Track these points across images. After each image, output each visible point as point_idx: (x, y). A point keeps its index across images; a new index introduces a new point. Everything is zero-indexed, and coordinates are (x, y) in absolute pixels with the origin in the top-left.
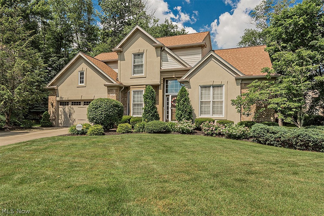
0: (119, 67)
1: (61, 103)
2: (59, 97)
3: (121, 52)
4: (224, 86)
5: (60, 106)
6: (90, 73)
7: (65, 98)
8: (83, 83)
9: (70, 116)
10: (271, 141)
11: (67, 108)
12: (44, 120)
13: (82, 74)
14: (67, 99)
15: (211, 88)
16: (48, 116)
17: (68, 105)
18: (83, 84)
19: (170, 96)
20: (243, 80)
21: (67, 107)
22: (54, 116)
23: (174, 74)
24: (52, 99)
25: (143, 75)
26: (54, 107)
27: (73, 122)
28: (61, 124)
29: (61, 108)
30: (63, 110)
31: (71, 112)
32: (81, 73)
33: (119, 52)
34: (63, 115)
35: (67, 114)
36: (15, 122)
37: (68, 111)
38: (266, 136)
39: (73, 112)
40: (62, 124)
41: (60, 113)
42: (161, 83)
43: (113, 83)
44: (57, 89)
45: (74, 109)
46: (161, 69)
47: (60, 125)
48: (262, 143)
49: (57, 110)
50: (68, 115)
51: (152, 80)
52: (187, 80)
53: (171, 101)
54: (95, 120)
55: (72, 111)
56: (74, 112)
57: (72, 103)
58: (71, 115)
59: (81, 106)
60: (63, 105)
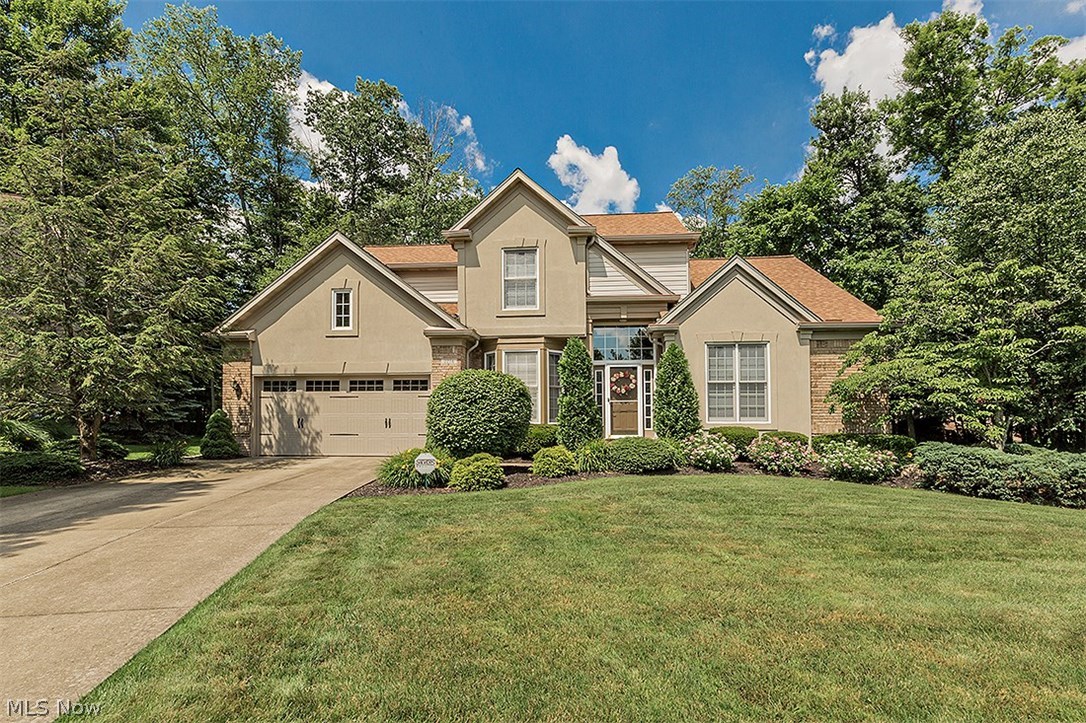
0: (460, 285)
1: (266, 383)
2: (261, 365)
3: (466, 241)
4: (768, 345)
5: (263, 393)
6: (368, 296)
7: (285, 368)
8: (347, 324)
9: (301, 423)
10: (994, 488)
11: (289, 399)
12: (212, 437)
13: (343, 297)
14: (290, 372)
15: (737, 349)
16: (224, 423)
17: (294, 390)
18: (346, 328)
19: (607, 369)
20: (816, 331)
21: (289, 394)
22: (246, 424)
23: (624, 309)
24: (234, 371)
25: (536, 308)
26: (244, 395)
27: (314, 440)
28: (270, 447)
29: (268, 399)
30: (277, 404)
31: (306, 410)
32: (339, 296)
33: (462, 242)
34: (276, 419)
35: (292, 417)
36: (105, 446)
37: (294, 406)
38: (978, 474)
39: (312, 409)
40: (274, 449)
41: (264, 413)
42: (588, 334)
43: (452, 327)
44: (253, 342)
45: (318, 402)
46: (587, 294)
47: (266, 450)
48: (963, 493)
49: (255, 403)
50: (295, 419)
51: (562, 323)
52: (672, 326)
53: (611, 382)
54: (468, 438)
55: (309, 407)
56: (317, 409)
57: (309, 383)
58: (307, 420)
59: (342, 393)
60: (275, 390)
